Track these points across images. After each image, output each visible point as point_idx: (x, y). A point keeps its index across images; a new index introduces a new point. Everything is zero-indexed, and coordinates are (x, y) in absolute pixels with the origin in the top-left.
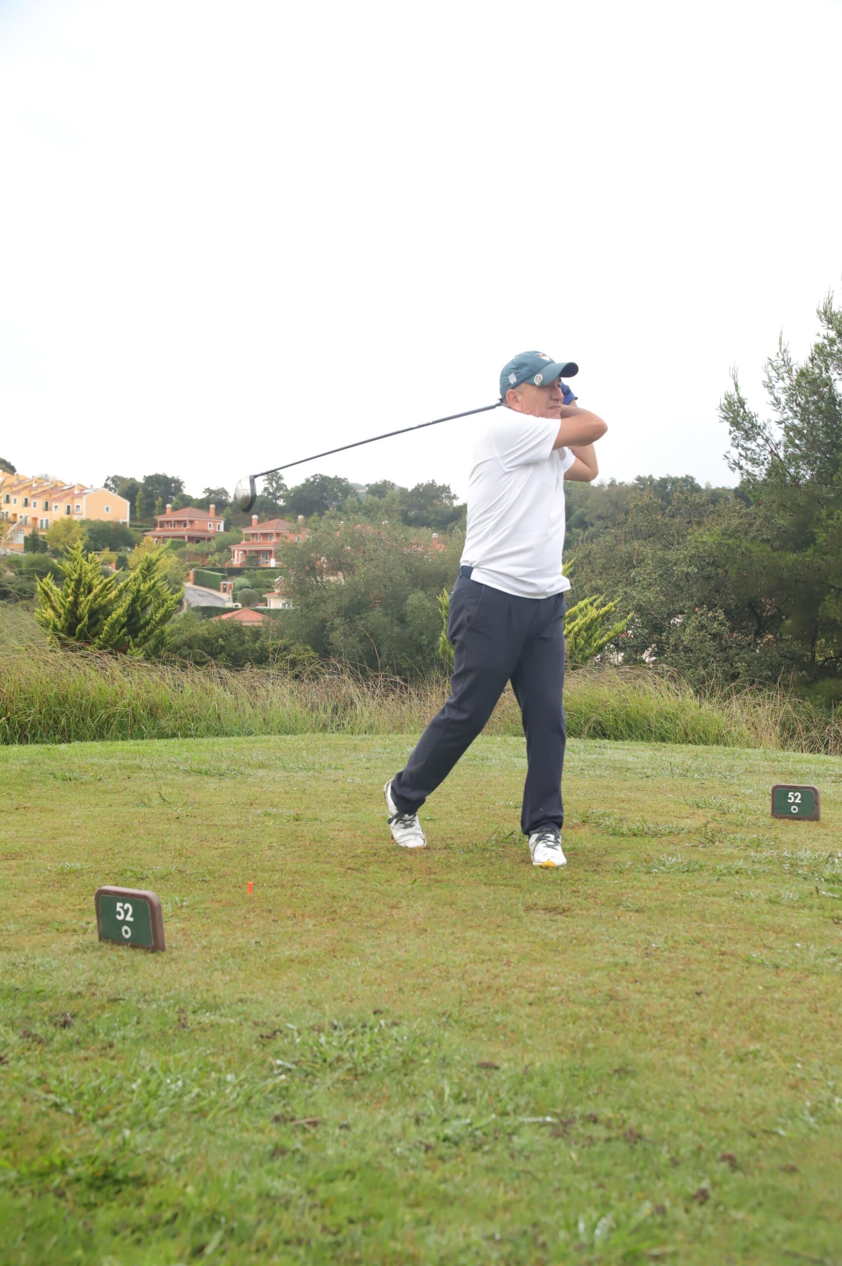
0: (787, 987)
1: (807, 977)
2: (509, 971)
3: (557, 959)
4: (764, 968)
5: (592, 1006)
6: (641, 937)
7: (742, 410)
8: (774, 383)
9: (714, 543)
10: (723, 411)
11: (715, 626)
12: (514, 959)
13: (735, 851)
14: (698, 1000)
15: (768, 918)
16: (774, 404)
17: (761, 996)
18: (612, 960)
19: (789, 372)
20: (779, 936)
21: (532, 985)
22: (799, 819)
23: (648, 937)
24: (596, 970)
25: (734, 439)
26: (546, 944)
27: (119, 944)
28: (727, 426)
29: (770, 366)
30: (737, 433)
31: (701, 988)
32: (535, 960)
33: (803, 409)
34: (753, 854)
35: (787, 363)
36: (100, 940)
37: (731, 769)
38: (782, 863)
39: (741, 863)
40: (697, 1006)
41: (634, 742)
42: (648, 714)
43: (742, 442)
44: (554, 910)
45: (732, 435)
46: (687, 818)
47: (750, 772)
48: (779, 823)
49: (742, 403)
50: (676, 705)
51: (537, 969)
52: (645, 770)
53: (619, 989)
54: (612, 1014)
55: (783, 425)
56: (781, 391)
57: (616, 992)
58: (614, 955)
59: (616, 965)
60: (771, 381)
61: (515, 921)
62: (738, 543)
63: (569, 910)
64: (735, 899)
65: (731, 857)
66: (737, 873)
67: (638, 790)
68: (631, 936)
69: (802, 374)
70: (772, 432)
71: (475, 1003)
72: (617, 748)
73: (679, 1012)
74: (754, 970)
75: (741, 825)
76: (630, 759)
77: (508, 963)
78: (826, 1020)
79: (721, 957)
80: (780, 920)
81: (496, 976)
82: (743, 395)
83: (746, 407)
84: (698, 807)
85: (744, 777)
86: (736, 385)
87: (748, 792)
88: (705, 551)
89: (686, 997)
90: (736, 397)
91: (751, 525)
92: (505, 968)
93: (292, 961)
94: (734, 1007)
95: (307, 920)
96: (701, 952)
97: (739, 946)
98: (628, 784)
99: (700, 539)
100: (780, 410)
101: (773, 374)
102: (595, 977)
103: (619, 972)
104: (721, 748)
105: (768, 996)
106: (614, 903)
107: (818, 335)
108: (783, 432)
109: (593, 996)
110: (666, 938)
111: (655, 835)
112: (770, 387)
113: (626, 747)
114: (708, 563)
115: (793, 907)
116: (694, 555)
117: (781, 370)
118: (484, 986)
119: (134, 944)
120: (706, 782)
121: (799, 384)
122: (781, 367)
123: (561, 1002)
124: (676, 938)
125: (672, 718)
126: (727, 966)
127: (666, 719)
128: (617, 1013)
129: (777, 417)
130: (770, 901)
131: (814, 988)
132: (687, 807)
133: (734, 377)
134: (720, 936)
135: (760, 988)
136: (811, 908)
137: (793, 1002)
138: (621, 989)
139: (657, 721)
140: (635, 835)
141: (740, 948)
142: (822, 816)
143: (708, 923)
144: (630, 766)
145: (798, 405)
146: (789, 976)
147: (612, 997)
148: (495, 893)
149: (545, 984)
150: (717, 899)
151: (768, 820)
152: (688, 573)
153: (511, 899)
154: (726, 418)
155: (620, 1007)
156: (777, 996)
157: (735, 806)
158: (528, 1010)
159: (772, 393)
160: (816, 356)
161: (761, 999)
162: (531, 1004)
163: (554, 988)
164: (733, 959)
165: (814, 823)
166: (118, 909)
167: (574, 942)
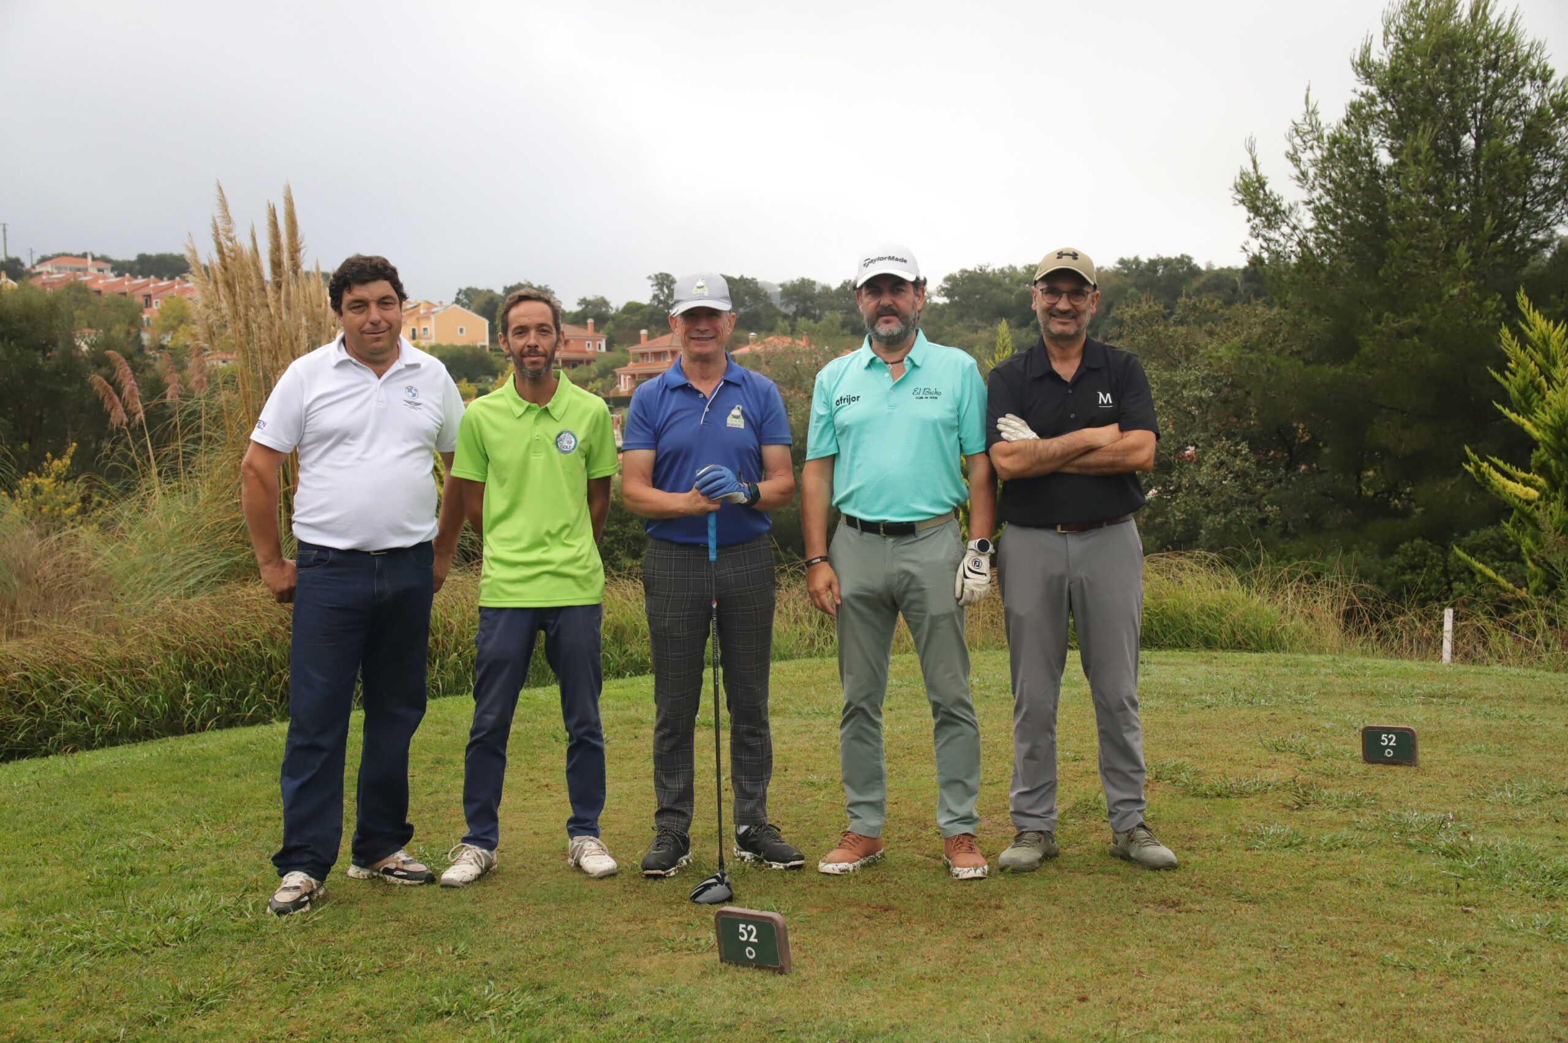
0: (1429, 993)
1: (1447, 980)
2: (1143, 983)
3: (1186, 966)
4: (1400, 971)
5: (1239, 1022)
6: (1265, 936)
7: (1261, 192)
8: (1299, 154)
9: (1233, 358)
10: (1238, 191)
11: (1238, 462)
12: (1145, 969)
13: (1334, 814)
14: (1343, 1011)
15: (1393, 908)
16: (1299, 179)
17: (1406, 1005)
18: (1242, 966)
19: (1319, 139)
20: (1409, 929)
21: (1173, 999)
22: (1395, 764)
23: (1273, 936)
24: (1232, 978)
25: (1253, 228)
26: (1170, 948)
27: (743, 965)
28: (1243, 212)
29: (1294, 134)
30: (1257, 221)
31: (1341, 998)
32: (1164, 968)
33: (1339, 186)
34: (1355, 818)
35: (1315, 128)
36: (722, 960)
37: (1301, 689)
38: (1390, 830)
39: (1345, 832)
40: (1344, 1019)
41: (1177, 652)
42: (1188, 610)
43: (1264, 232)
44: (1163, 902)
45: (1251, 224)
46: (1270, 767)
47: (1325, 694)
48: (1375, 769)
49: (1262, 185)
50: (1219, 599)
51: (1171, 980)
52: (1203, 697)
53: (1260, 1001)
54: (1261, 1031)
55: (1312, 206)
56: (1308, 164)
57: (1258, 1005)
58: (1244, 960)
59: (1249, 972)
60: (1296, 152)
61: (1129, 919)
62: (1263, 357)
63: (1178, 904)
64: (1351, 882)
65: (1332, 823)
66: (1344, 846)
67: (1203, 727)
68: (1255, 935)
69: (1334, 141)
70: (1300, 216)
71: (1122, 1023)
72: (1160, 663)
73: (1328, 1027)
74: (1390, 973)
75: (1332, 775)
76: (1183, 680)
77: (1140, 974)
78: (1477, 1033)
79: (1355, 959)
80: (1404, 910)
81: (1133, 990)
82: (1262, 171)
83: (1267, 188)
84: (1278, 750)
85: (1317, 701)
86: (1254, 162)
87: (1328, 726)
88: (1221, 369)
89: (1330, 1010)
90: (1253, 176)
91: (1276, 333)
92: (1139, 980)
93: (922, 978)
94: (1381, 1020)
95: (916, 927)
96: (1332, 953)
97: (1368, 944)
98: (1189, 718)
99: (1214, 354)
100: (1308, 186)
101: (1297, 141)
102: (1233, 987)
103: (1255, 981)
104: (1280, 657)
105: (1413, 1005)
106: (1225, 893)
107: (1355, 91)
108: (1311, 214)
109: (1237, 1010)
110: (1291, 936)
111: (1242, 794)
112: (1295, 159)
113: (1171, 660)
114: (1226, 385)
115: (1415, 892)
116: (1209, 375)
117: (1308, 137)
118: (1124, 1001)
119: (760, 965)
120: (1277, 712)
121: (1332, 155)
122: (1308, 133)
123: (1207, 1018)
124: (1302, 936)
125: (1217, 615)
126: (1363, 969)
127: (1208, 616)
128: (1266, 1030)
129: (1303, 195)
130: (1388, 885)
131: (1458, 994)
132: (1265, 751)
133: (1251, 151)
134: (1347, 932)
135: (1403, 996)
136: (1434, 891)
137: (1440, 1012)
138: (1264, 1001)
139: (1199, 619)
140: (1219, 795)
141: (1372, 945)
142: (1420, 757)
143: (1329, 915)
144: (1186, 691)
145: (1332, 181)
146: (1428, 981)
147: (1255, 1012)
148: (1096, 884)
149: (1184, 997)
150: (1332, 883)
151: (1362, 767)
152: (1201, 398)
153: (1115, 891)
154: (1242, 202)
155: (1268, 1022)
156: (1422, 1005)
157: (1320, 748)
158: (1176, 1028)
159: (1298, 166)
160: (1353, 119)
161: (1407, 1009)
162: (1178, 1022)
163: (1195, 1003)
164: (1366, 961)
165: (1413, 769)
166: (741, 930)
167: (1199, 945)
